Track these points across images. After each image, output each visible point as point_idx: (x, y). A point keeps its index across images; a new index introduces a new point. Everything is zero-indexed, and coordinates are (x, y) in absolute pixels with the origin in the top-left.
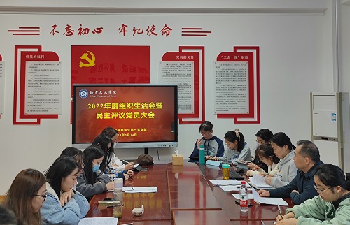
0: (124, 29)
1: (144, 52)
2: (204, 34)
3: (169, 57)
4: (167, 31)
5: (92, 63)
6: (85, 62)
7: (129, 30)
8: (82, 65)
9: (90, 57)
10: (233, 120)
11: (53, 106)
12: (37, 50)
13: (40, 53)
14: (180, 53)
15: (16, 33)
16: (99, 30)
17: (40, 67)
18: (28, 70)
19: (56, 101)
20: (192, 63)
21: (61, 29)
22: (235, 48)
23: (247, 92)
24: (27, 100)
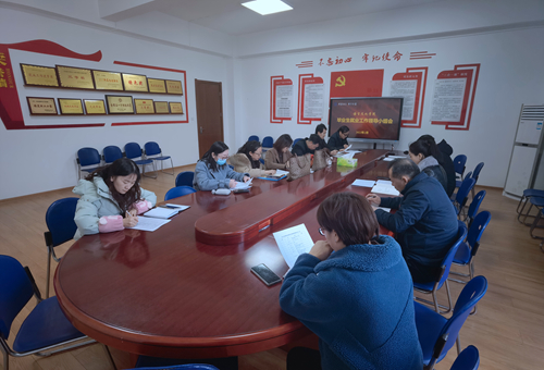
0: (366, 57)
1: (380, 73)
2: (429, 56)
3: (398, 77)
4: (398, 56)
5: (343, 84)
6: (339, 83)
7: (370, 58)
10: (444, 126)
11: (319, 113)
12: (310, 77)
14: (407, 73)
15: (299, 66)
16: (349, 60)
17: (312, 88)
18: (305, 90)
19: (321, 110)
20: (415, 82)
21: (325, 61)
22: (456, 67)
23: (461, 105)
24: (305, 109)
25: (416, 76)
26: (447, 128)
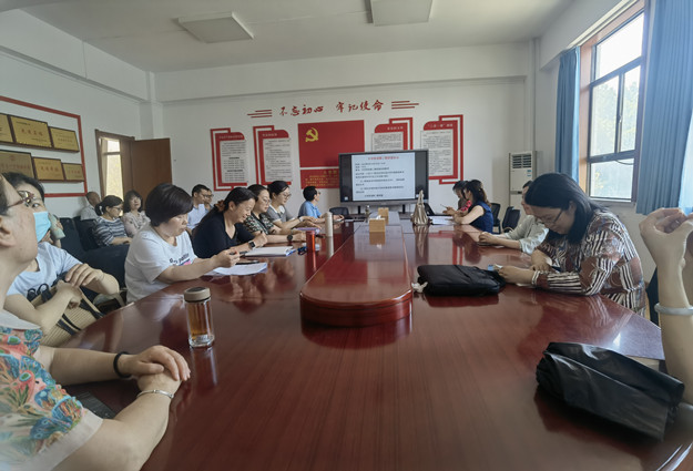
0: (340, 106)
1: (360, 124)
2: (412, 106)
3: (380, 129)
4: (378, 105)
5: (316, 138)
7: (345, 107)
8: (307, 140)
9: (313, 132)
10: (437, 181)
11: (287, 175)
12: (270, 129)
13: (273, 131)
14: (391, 125)
15: (253, 116)
16: (320, 109)
17: (274, 144)
18: (265, 146)
19: (289, 171)
20: (401, 134)
21: (289, 110)
22: (441, 117)
23: (451, 157)
24: (266, 171)
25: (403, 127)
26: (441, 183)
